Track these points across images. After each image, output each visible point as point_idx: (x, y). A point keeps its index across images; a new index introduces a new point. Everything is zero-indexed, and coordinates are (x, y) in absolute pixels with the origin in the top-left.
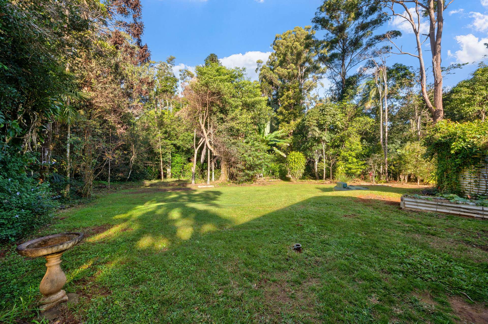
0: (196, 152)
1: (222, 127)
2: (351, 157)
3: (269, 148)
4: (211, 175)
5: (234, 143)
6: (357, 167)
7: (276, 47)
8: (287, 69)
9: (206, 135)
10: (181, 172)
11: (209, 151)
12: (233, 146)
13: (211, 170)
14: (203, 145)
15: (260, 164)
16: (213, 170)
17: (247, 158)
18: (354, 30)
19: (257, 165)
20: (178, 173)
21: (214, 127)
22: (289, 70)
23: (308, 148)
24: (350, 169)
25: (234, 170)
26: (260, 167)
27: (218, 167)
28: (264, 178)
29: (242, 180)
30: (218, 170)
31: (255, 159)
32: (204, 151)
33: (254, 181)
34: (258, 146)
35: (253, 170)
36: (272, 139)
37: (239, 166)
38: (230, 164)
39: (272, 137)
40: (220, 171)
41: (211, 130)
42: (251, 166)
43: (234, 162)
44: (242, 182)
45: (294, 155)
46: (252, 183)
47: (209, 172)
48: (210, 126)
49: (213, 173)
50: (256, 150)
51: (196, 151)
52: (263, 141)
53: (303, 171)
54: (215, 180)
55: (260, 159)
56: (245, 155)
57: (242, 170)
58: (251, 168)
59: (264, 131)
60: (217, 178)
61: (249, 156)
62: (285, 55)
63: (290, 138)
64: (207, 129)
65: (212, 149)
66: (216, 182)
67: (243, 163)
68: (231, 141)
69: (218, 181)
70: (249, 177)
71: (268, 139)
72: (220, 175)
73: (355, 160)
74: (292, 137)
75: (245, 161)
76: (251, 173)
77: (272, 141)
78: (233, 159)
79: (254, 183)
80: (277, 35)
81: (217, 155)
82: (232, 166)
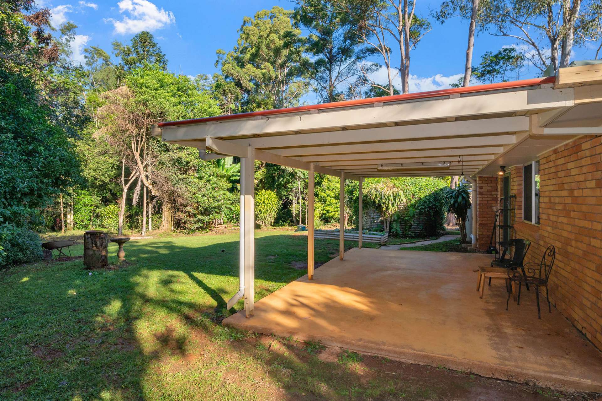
0: (125, 191)
1: (165, 157)
2: (329, 198)
3: (230, 185)
4: (148, 223)
5: (182, 180)
6: (336, 210)
7: (244, 36)
8: (262, 69)
9: (141, 166)
10: (90, 220)
11: (145, 189)
12: (180, 182)
13: (147, 216)
14: (136, 181)
15: (219, 208)
16: (150, 216)
17: (200, 199)
18: (342, 36)
19: (214, 208)
20: (86, 222)
21: (154, 157)
22: (264, 71)
23: (283, 186)
24: (328, 212)
25: (182, 216)
26: (218, 211)
27: (158, 211)
28: (225, 225)
29: (193, 228)
30: (158, 215)
31: (211, 201)
32: (138, 188)
33: (210, 230)
34: (216, 183)
35: (209, 215)
36: (235, 174)
37: (189, 209)
38: (176, 207)
39: (236, 171)
40: (161, 217)
41: (149, 161)
42: (206, 209)
43: (181, 205)
44: (194, 231)
45: (264, 195)
46: (207, 232)
47: (145, 219)
48: (147, 154)
49: (150, 220)
50: (213, 189)
51: (125, 189)
52: (222, 176)
53: (274, 215)
54: (153, 230)
55: (218, 200)
56: (197, 195)
57: (194, 215)
58: (206, 212)
59: (225, 162)
60: (156, 227)
61: (203, 196)
62: (259, 48)
63: (261, 171)
64: (143, 158)
65: (150, 187)
66: (155, 232)
67: (195, 206)
68: (178, 176)
69: (157, 231)
70: (203, 223)
71: (230, 173)
72: (160, 223)
73: (334, 201)
74: (265, 170)
75: (198, 202)
76: (206, 218)
77: (235, 176)
78: (180, 201)
79: (210, 232)
80: (246, 18)
81: (157, 194)
82: (178, 209)
